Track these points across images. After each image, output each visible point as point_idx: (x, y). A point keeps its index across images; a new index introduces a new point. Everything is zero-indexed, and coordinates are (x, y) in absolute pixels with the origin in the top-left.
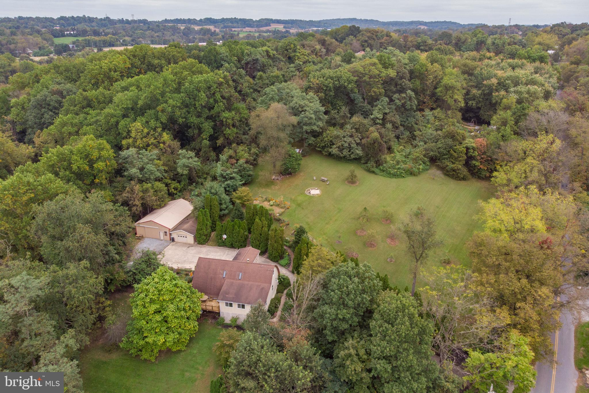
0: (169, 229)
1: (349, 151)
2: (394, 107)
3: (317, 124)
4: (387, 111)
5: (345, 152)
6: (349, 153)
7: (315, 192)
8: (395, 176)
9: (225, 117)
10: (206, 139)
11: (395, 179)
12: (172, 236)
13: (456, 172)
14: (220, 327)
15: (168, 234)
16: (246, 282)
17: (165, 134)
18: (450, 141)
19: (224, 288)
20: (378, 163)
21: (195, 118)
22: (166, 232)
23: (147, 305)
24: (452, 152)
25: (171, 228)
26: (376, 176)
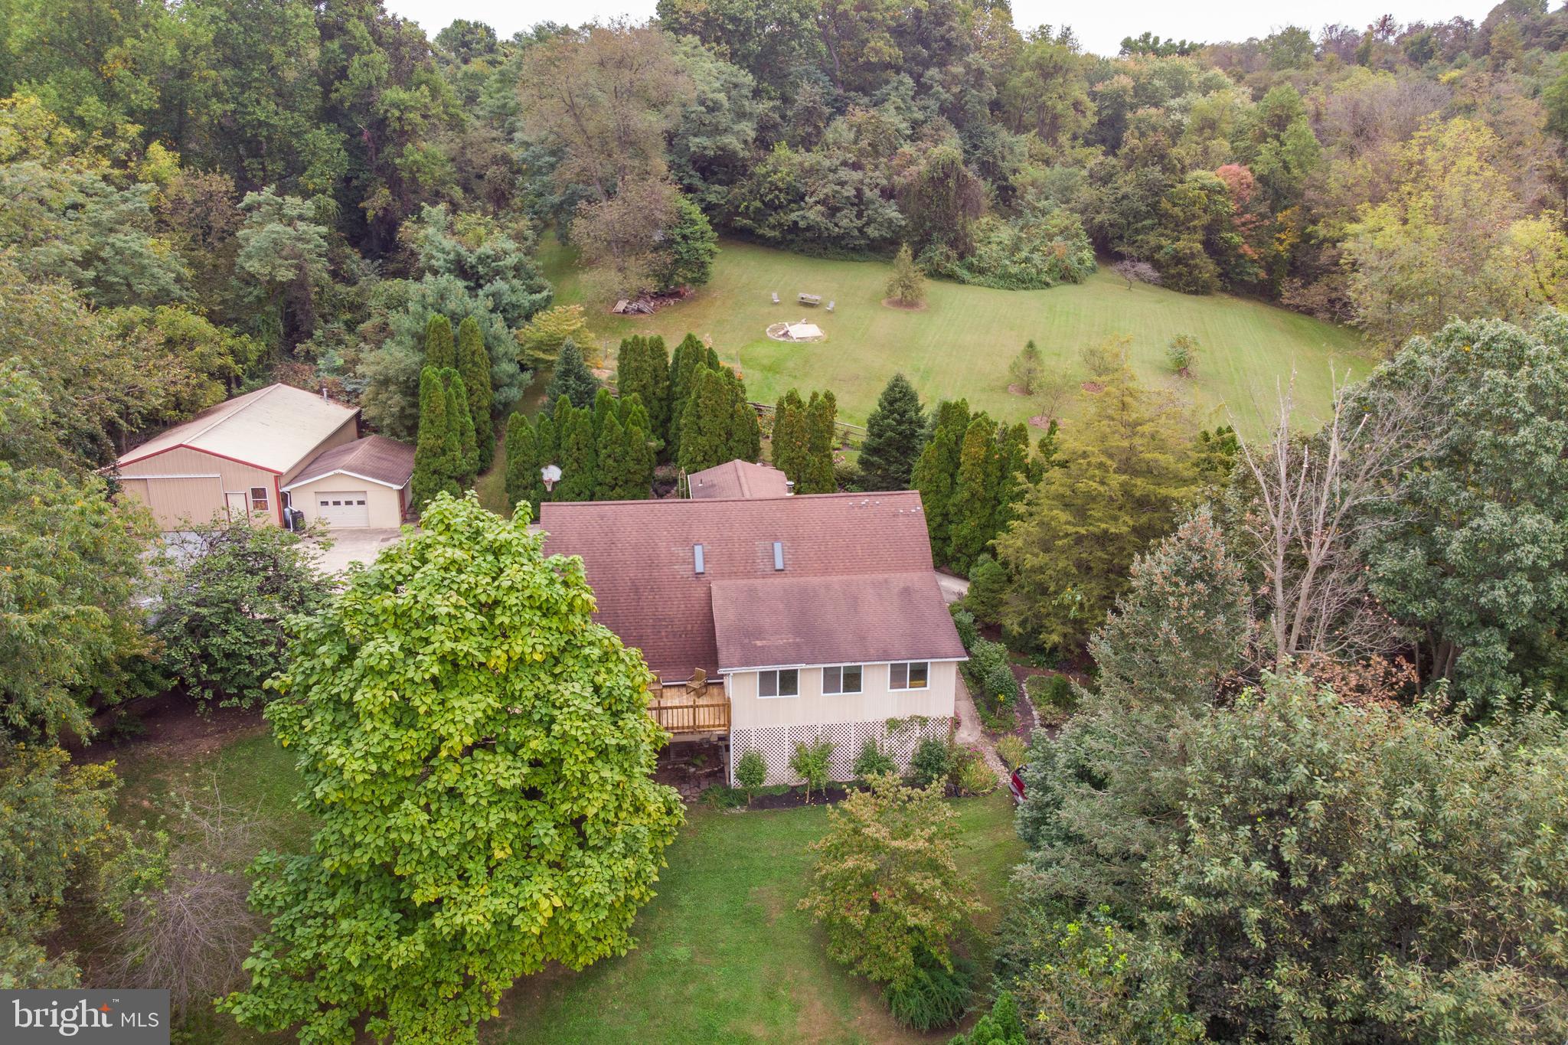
0: (278, 476)
1: (859, 216)
2: (934, 105)
3: (736, 128)
4: (919, 116)
5: (847, 220)
6: (859, 223)
7: (804, 330)
8: (1023, 282)
9: (395, 105)
10: (324, 192)
11: (1023, 292)
12: (295, 507)
13: (1187, 265)
14: (739, 810)
15: (271, 499)
16: (815, 581)
17: (156, 149)
18: (1155, 173)
19: (724, 618)
20: (962, 248)
21: (272, 107)
22: (258, 493)
23: (423, 702)
24: (1165, 204)
25: (283, 469)
26: (963, 287)
